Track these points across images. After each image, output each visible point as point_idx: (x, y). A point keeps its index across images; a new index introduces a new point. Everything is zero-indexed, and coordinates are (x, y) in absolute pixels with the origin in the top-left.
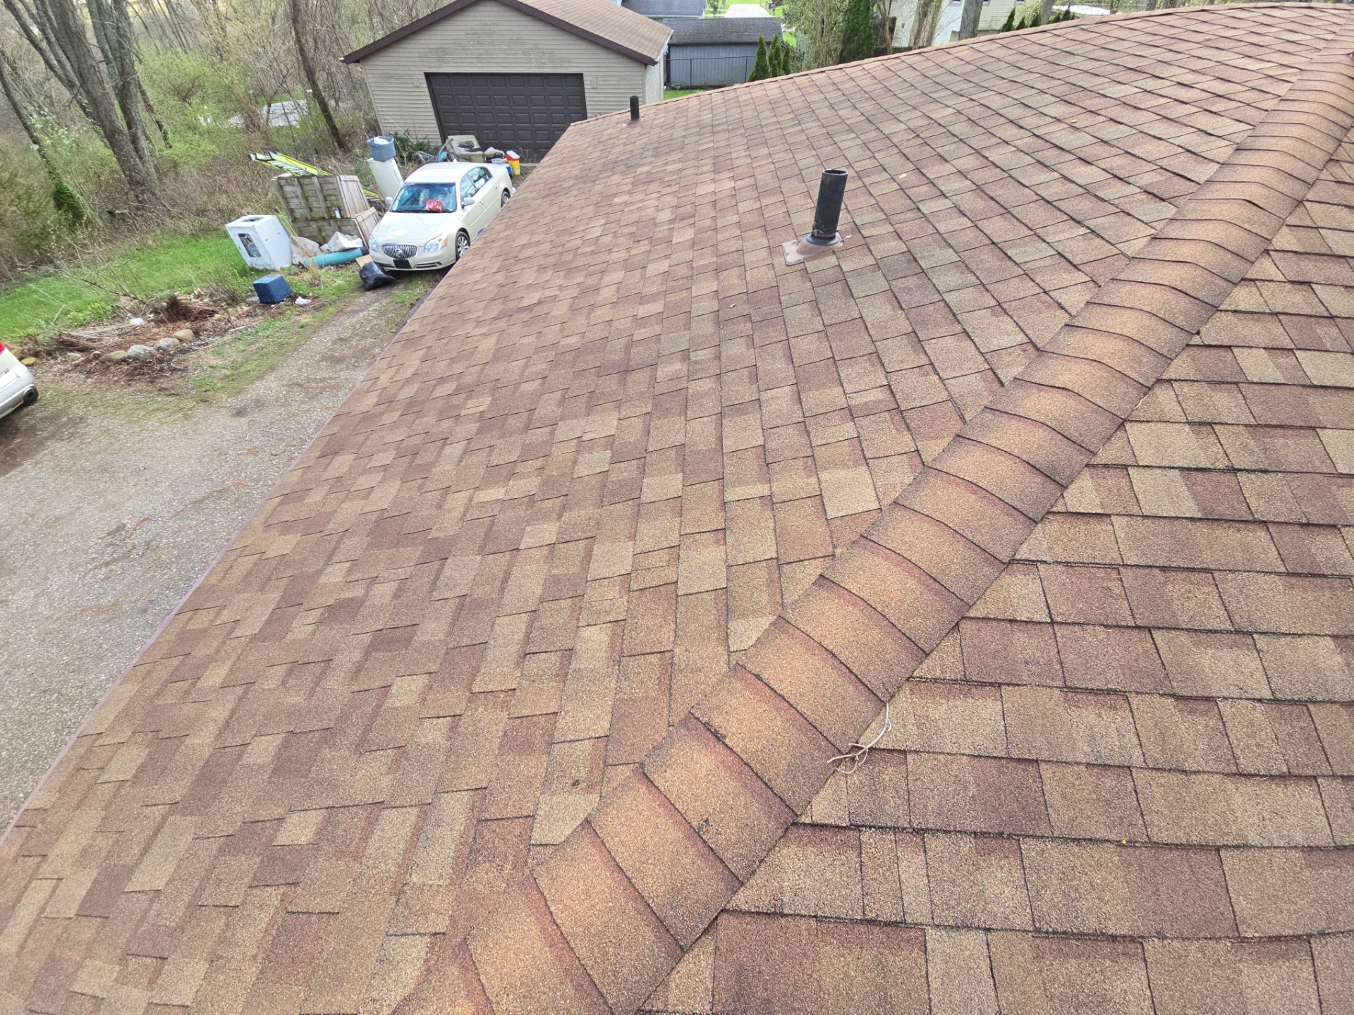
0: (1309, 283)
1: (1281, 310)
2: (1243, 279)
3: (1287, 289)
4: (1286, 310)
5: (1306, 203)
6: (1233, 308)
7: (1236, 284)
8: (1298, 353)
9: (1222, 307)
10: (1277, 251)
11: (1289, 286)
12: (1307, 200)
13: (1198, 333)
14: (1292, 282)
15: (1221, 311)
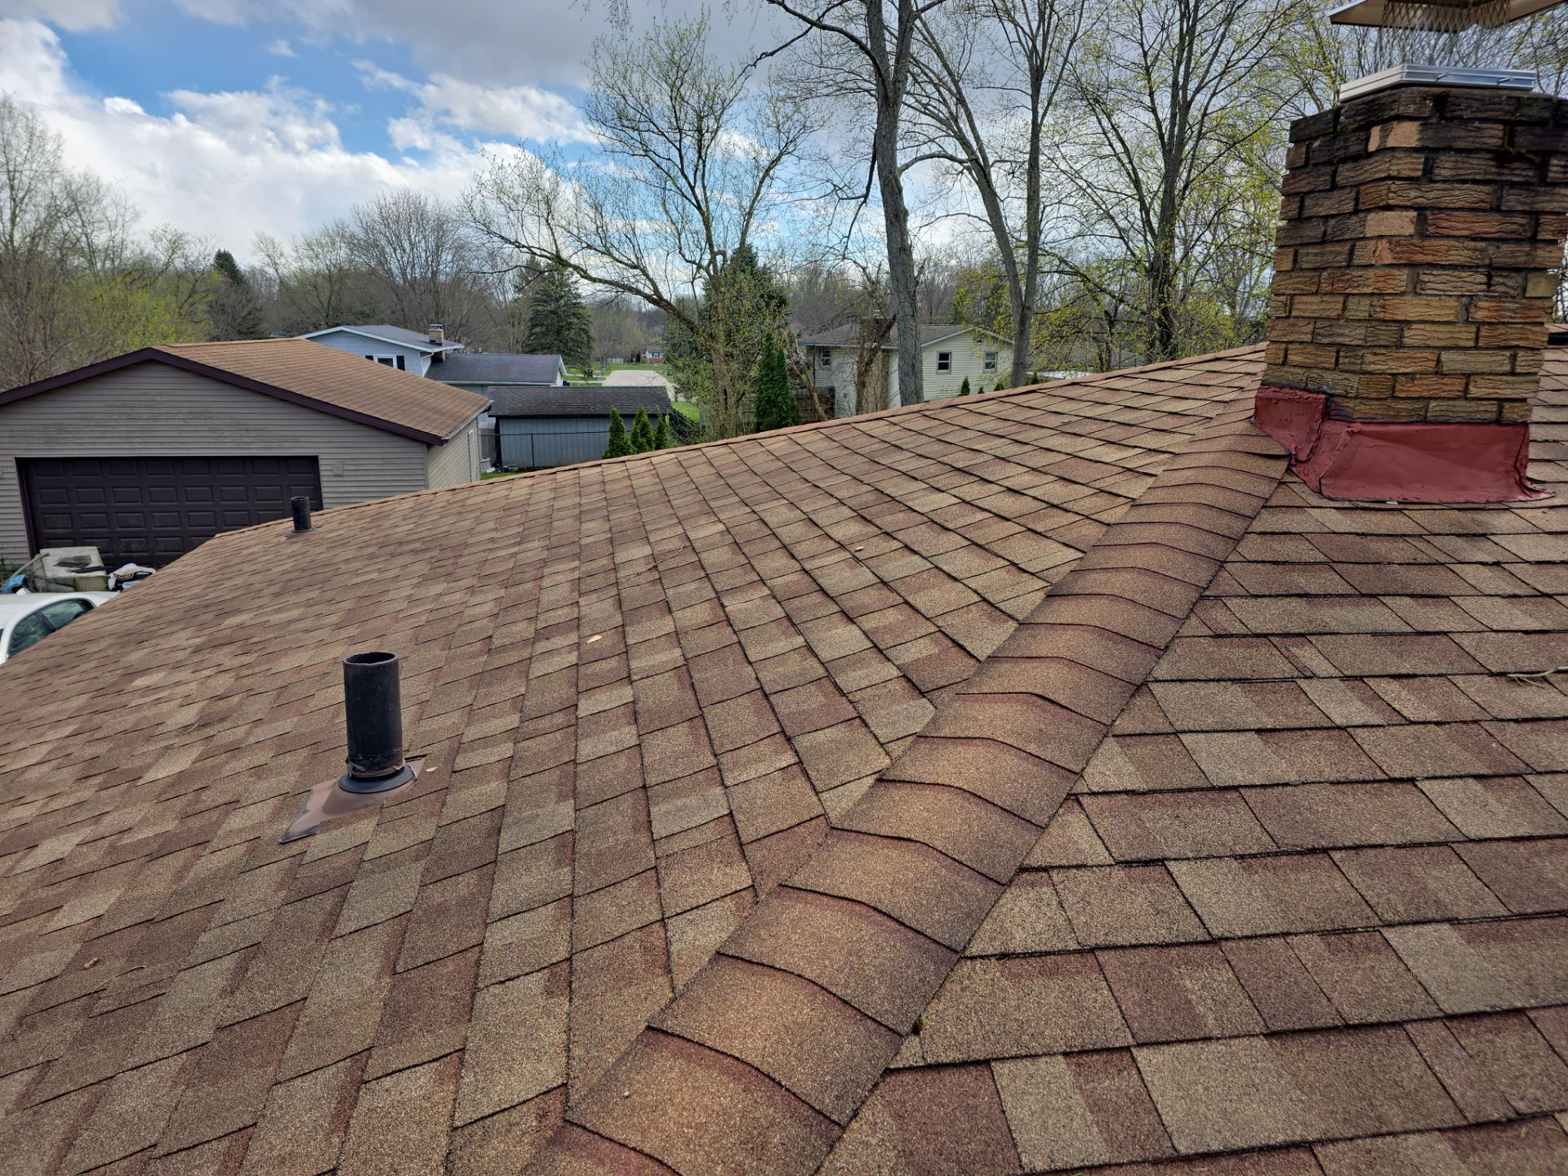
0: (1161, 861)
1: (1101, 940)
2: (1023, 869)
3: (1115, 881)
4: (1112, 940)
5: (1153, 686)
6: (996, 947)
7: (1005, 885)
8: (1142, 1055)
9: (974, 950)
10: (1093, 794)
11: (1119, 874)
12: (1157, 681)
13: (916, 1030)
14: (1128, 864)
15: (972, 958)
